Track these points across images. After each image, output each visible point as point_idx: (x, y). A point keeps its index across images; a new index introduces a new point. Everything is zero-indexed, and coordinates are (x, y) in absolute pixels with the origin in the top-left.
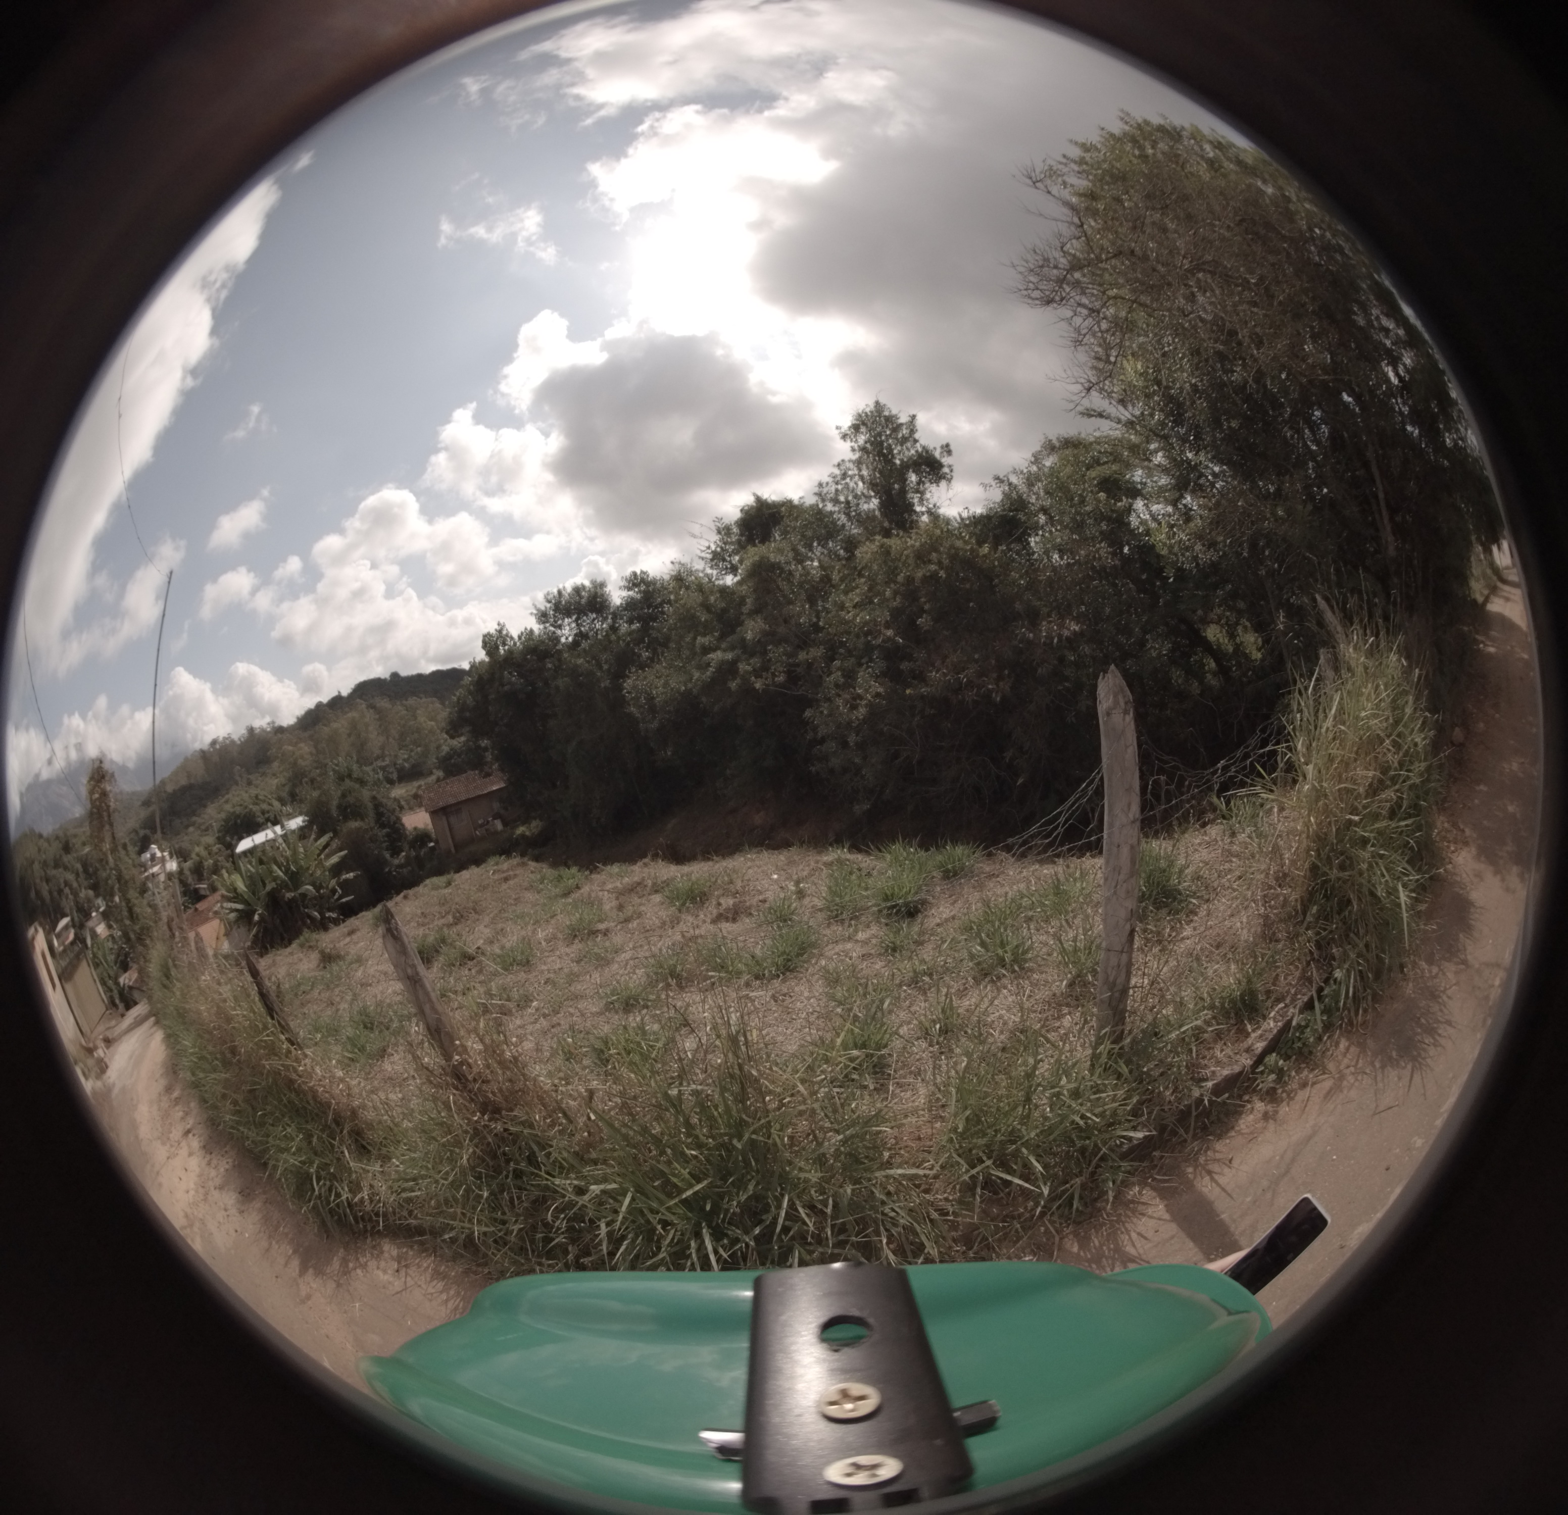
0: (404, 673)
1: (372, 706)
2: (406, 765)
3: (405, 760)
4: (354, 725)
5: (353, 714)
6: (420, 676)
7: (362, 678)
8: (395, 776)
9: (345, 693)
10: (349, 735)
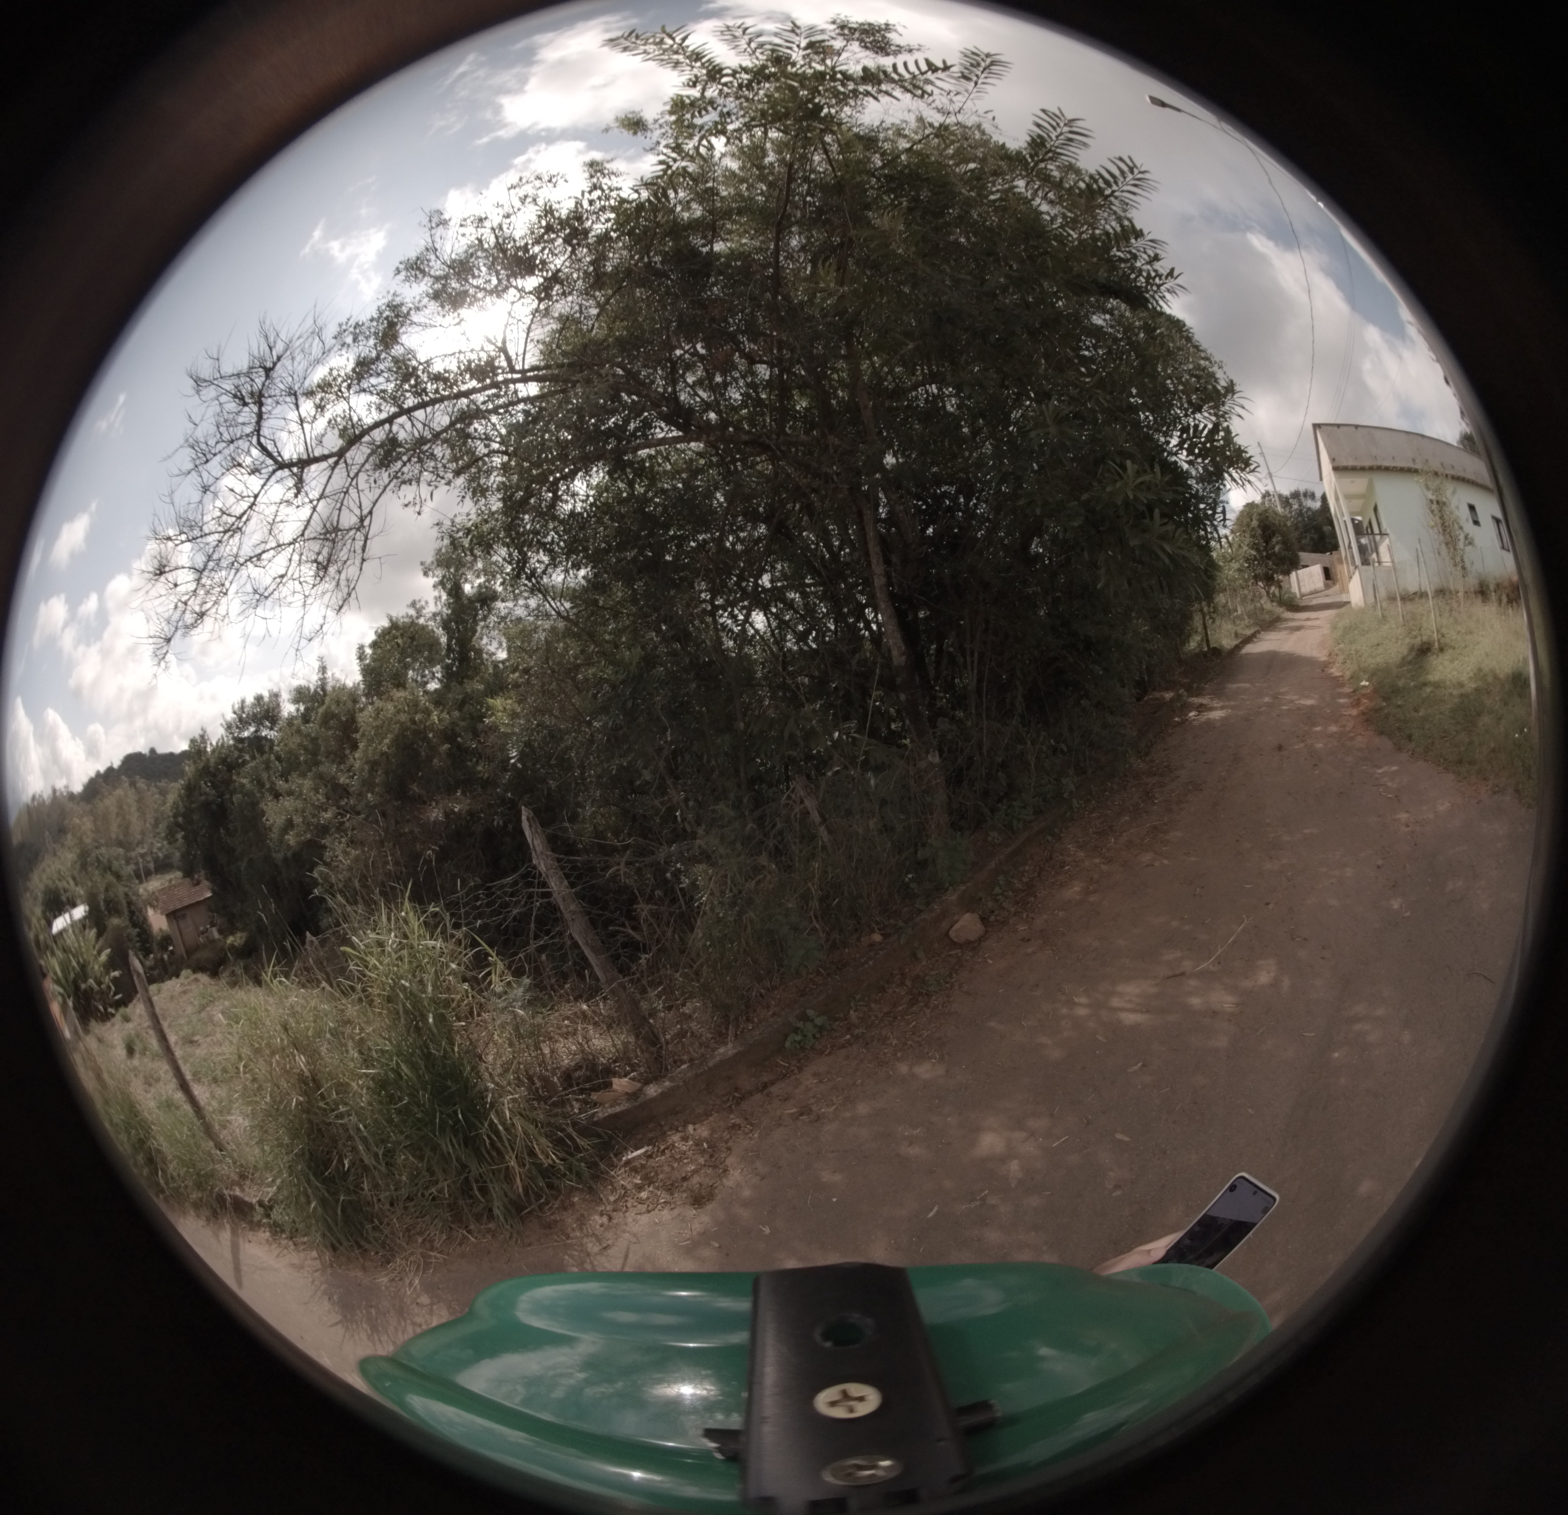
0: (162, 750)
1: (133, 784)
2: (160, 855)
3: (160, 849)
4: (120, 805)
5: (119, 792)
6: (171, 755)
7: (130, 750)
8: (152, 866)
9: (116, 764)
10: (118, 814)
